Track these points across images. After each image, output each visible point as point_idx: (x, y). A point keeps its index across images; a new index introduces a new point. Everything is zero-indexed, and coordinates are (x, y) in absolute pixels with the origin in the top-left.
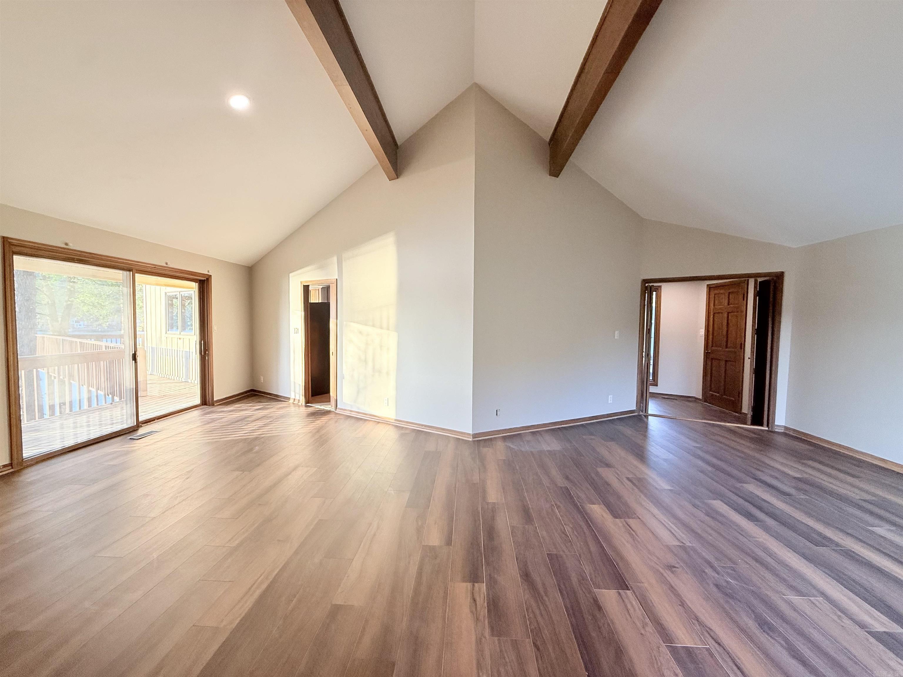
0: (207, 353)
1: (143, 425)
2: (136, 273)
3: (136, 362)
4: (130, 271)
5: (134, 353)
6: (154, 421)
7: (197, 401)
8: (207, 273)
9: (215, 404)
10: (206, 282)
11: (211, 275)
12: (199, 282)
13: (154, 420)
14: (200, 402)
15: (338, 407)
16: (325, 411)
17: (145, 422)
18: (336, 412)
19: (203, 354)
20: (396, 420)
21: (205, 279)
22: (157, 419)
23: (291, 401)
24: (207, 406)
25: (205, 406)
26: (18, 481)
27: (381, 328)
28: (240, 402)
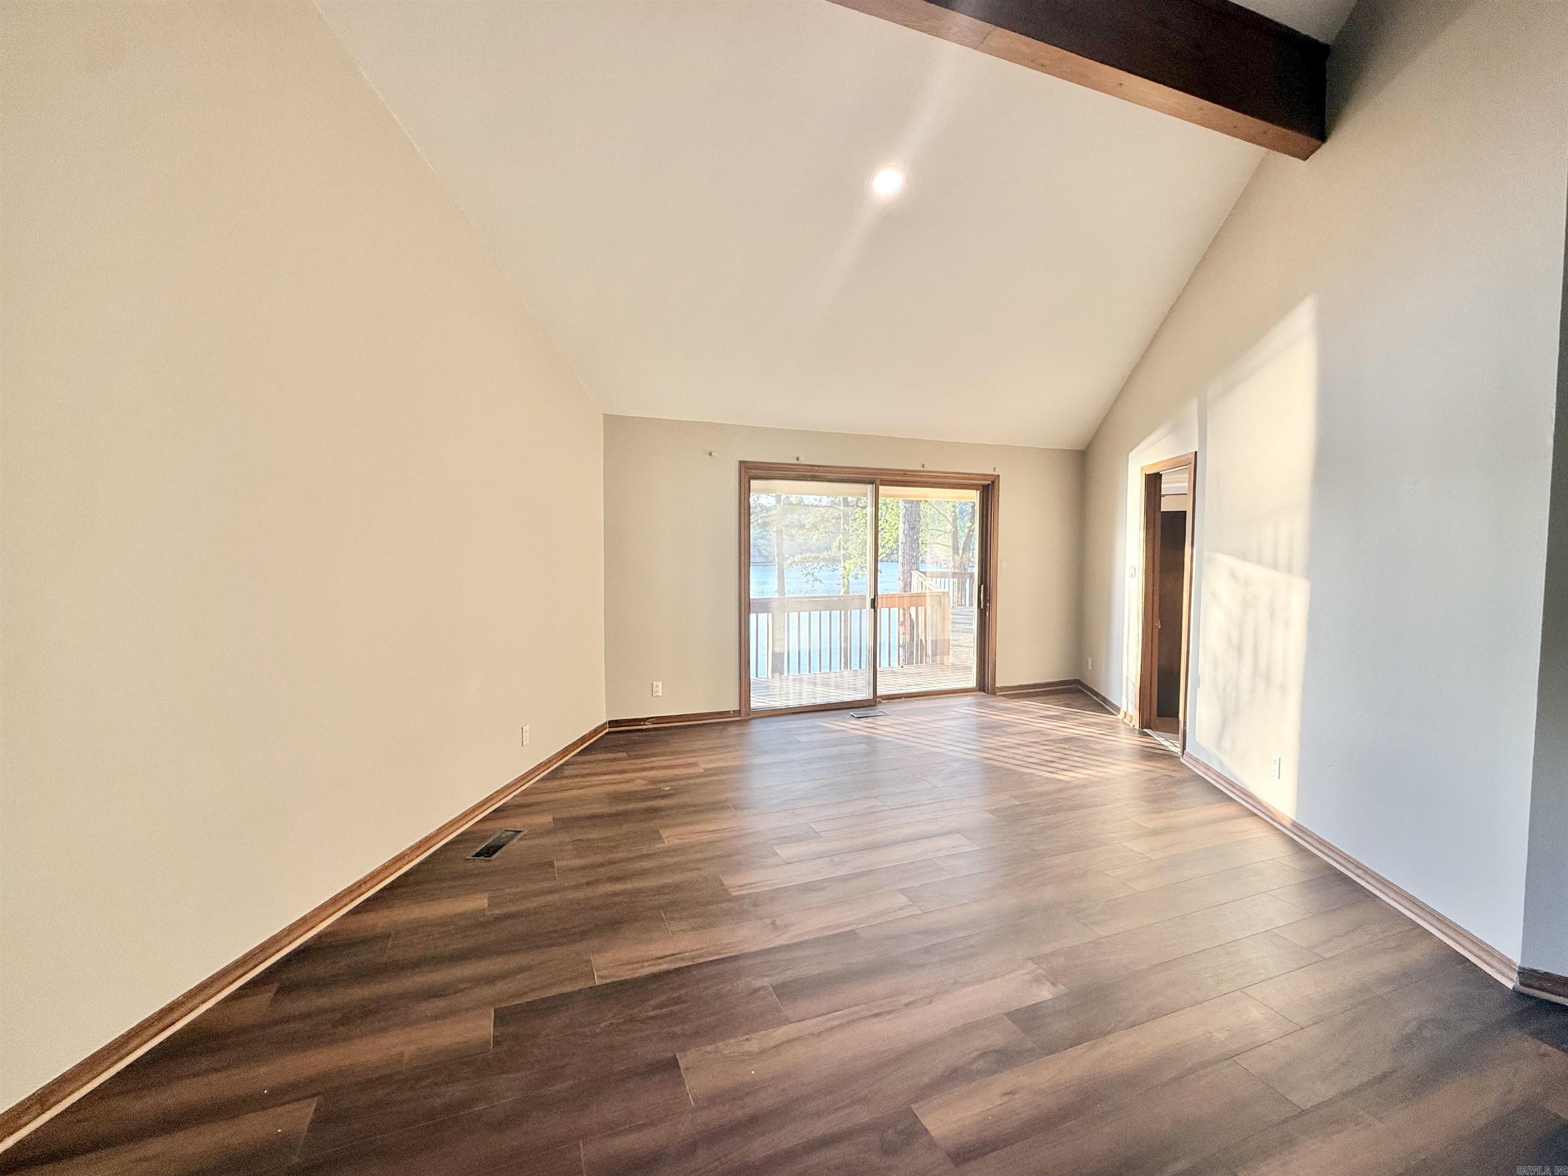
0: (988, 605)
1: (883, 701)
2: (881, 485)
3: (875, 612)
4: (873, 483)
5: (873, 597)
6: (900, 700)
7: (972, 683)
8: (992, 472)
9: (997, 694)
10: (990, 487)
11: (999, 476)
12: (981, 490)
13: (901, 698)
14: (975, 685)
15: (1187, 749)
16: (1167, 753)
17: (888, 697)
18: (1182, 760)
19: (982, 607)
20: (1295, 825)
21: (990, 482)
22: (906, 697)
23: (1121, 716)
24: (986, 694)
25: (983, 694)
26: (750, 733)
27: (1275, 566)
28: (1038, 698)
